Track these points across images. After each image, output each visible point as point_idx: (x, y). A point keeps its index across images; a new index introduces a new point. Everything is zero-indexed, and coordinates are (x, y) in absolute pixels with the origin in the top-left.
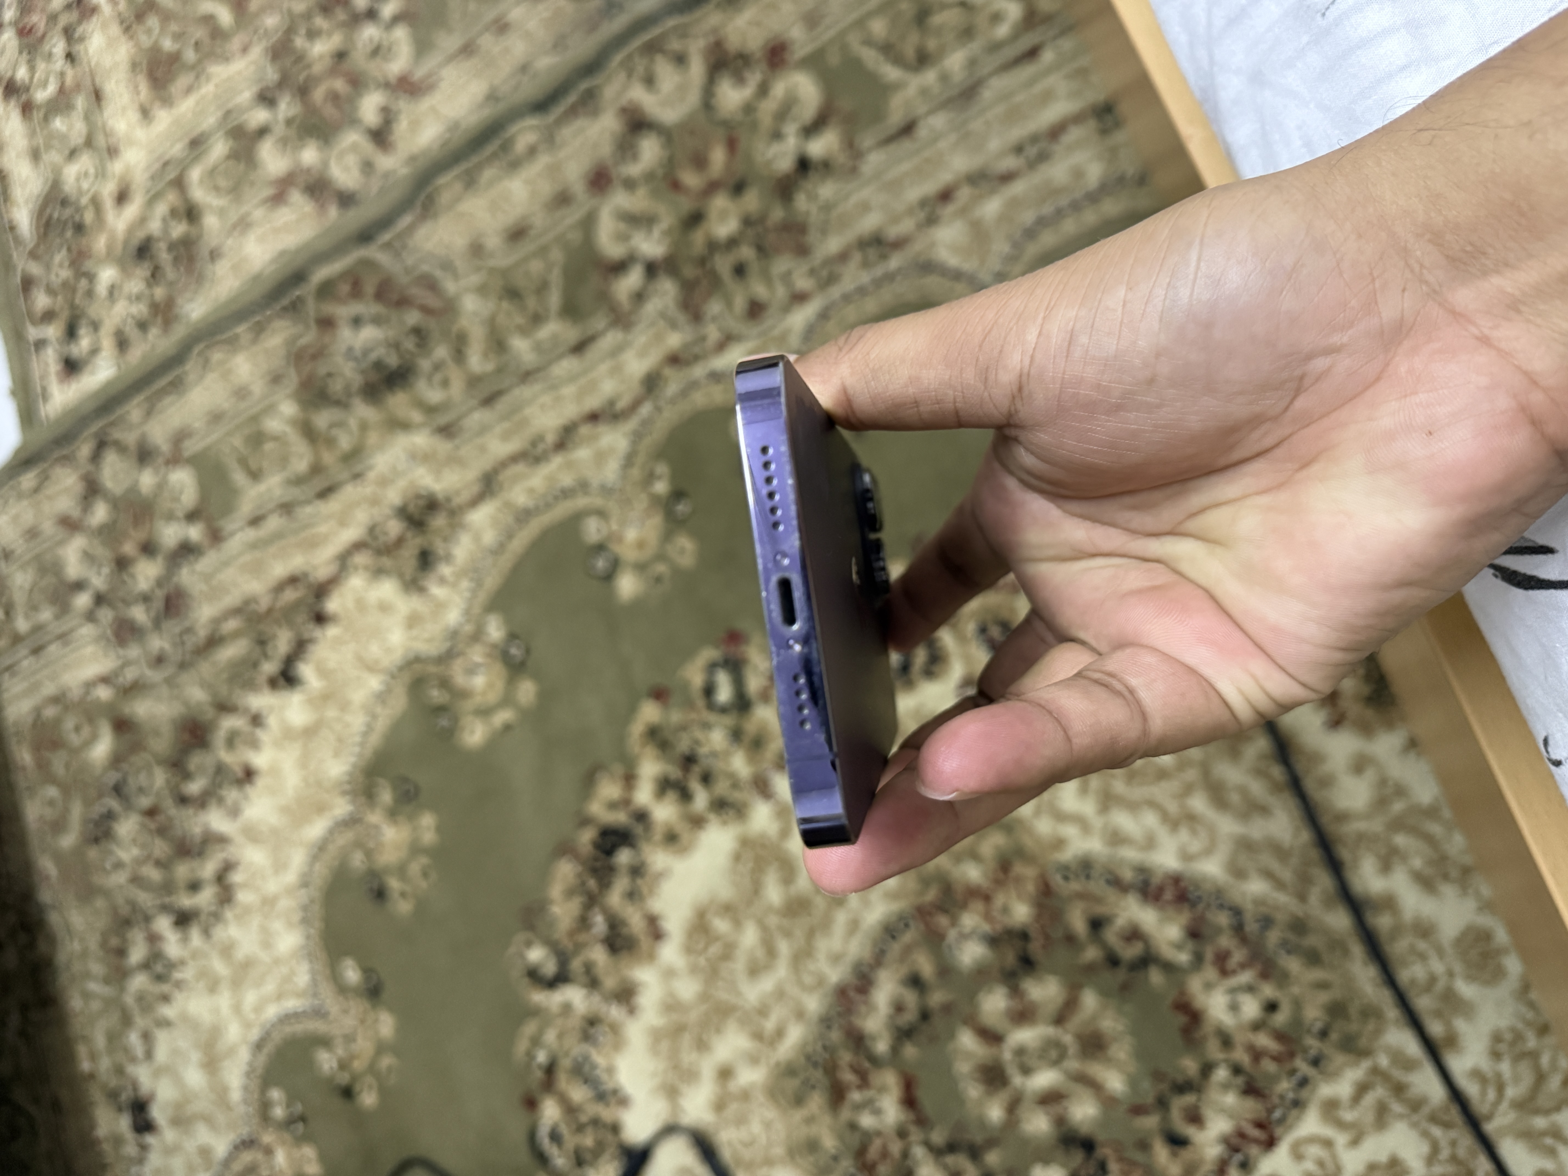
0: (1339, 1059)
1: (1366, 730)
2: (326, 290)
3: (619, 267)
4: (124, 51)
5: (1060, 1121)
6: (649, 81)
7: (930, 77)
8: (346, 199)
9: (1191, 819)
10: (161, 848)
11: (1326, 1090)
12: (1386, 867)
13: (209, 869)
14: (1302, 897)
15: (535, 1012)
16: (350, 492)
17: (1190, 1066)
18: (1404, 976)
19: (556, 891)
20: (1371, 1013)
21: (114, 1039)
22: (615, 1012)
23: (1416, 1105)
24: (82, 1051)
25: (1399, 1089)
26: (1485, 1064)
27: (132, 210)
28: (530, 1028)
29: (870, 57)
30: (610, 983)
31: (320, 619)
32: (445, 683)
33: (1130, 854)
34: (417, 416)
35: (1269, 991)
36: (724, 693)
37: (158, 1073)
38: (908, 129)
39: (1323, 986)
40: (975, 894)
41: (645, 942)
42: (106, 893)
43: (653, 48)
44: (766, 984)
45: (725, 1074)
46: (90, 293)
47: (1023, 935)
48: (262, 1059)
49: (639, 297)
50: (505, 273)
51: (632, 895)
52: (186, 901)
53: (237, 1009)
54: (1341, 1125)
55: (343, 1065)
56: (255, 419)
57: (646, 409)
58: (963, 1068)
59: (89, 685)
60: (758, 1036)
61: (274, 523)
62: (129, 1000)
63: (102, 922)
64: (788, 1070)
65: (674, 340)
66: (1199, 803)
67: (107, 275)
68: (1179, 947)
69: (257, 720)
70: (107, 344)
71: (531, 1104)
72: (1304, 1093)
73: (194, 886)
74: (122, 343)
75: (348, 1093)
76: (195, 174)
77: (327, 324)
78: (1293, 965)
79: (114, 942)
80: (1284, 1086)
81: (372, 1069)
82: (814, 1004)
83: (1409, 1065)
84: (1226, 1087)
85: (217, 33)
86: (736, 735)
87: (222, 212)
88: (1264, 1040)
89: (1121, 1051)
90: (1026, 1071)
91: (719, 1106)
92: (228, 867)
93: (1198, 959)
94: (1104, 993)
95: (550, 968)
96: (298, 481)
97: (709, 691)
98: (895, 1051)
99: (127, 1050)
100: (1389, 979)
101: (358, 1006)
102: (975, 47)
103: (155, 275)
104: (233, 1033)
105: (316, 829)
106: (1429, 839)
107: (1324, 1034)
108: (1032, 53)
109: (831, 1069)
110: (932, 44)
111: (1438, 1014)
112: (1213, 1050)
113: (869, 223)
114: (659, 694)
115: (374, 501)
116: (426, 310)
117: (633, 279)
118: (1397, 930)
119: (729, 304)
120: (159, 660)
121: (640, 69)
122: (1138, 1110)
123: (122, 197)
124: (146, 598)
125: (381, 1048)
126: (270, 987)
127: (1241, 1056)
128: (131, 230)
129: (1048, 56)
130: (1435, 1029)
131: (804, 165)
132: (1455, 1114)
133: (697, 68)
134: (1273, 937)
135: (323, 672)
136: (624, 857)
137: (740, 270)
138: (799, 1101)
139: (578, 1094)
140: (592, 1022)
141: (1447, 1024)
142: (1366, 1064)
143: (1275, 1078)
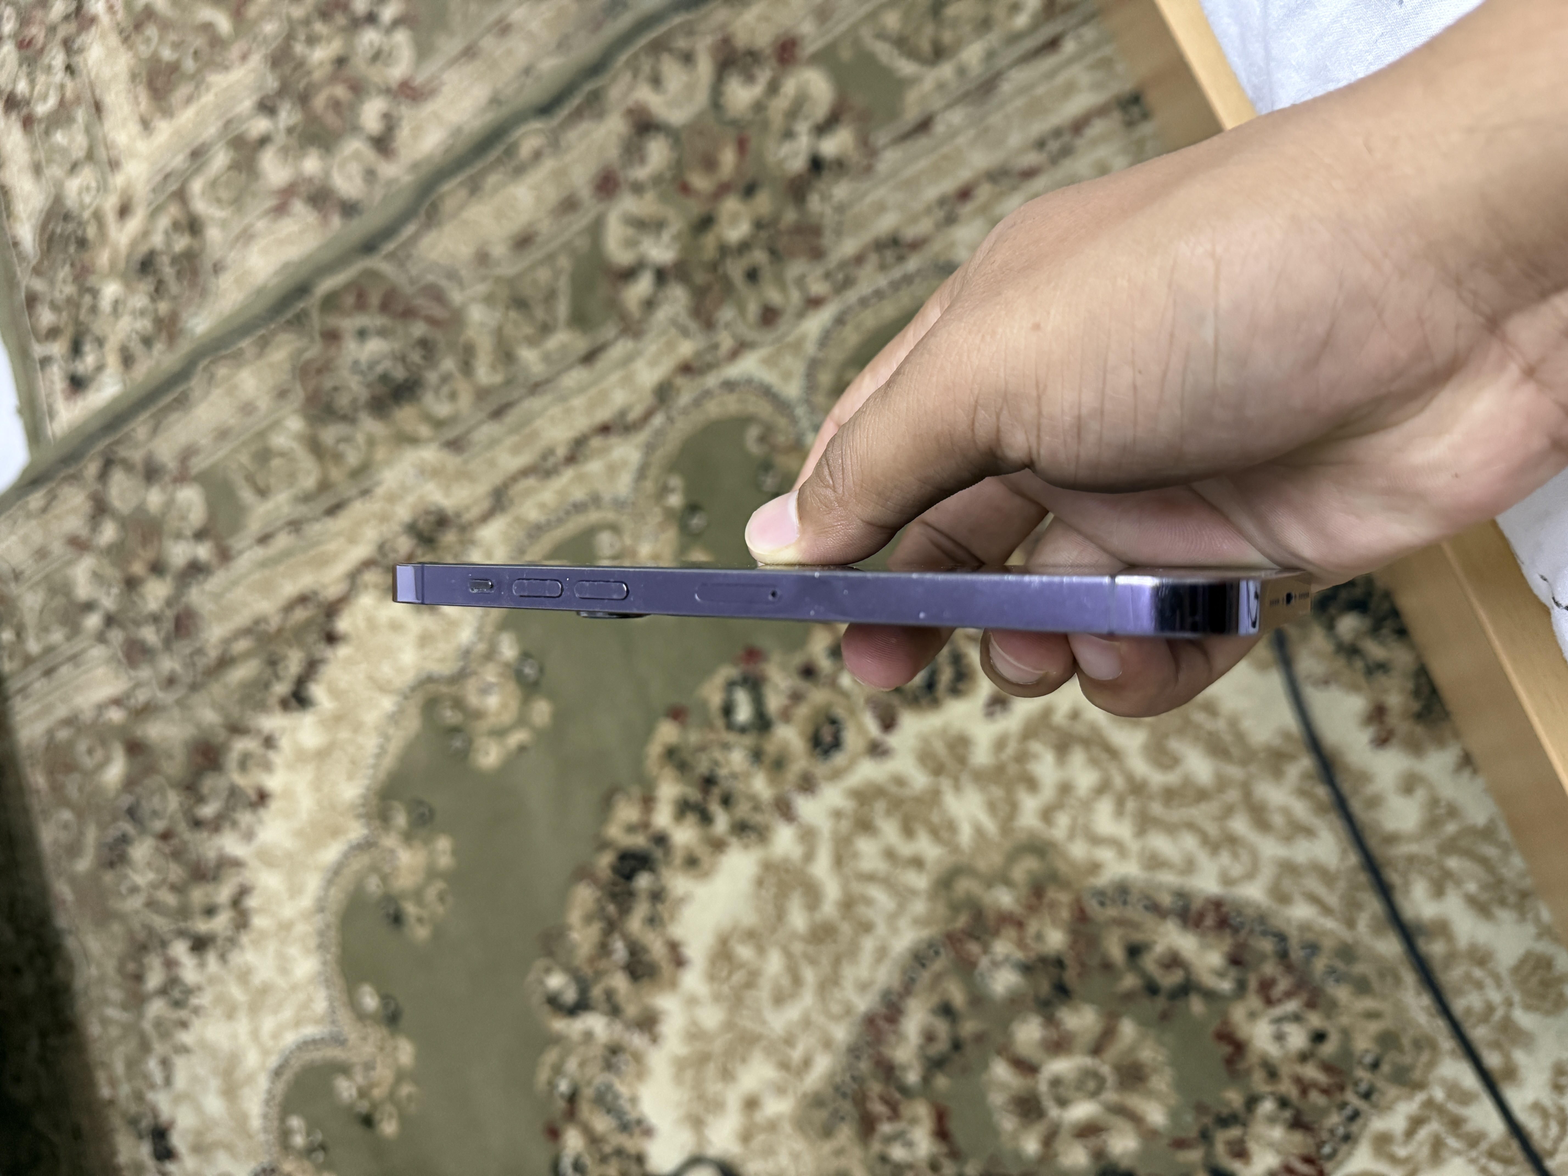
0: (1392, 1091)
1: (1415, 748)
2: (330, 302)
3: (629, 274)
4: (124, 62)
5: (1099, 1155)
6: (656, 81)
7: (946, 70)
8: (349, 209)
9: (1232, 841)
10: (176, 872)
11: (1378, 1124)
12: (1438, 891)
13: (224, 893)
14: (1351, 924)
15: (557, 1040)
16: (358, 508)
17: (1234, 1098)
18: (1459, 1006)
19: (575, 917)
20: (1423, 1043)
21: (133, 1065)
22: (637, 1040)
23: (1474, 1140)
24: (101, 1076)
25: (1455, 1124)
26: (1547, 1098)
27: (134, 224)
28: (551, 1056)
29: (883, 51)
30: (631, 1010)
31: (331, 638)
32: (458, 704)
33: (1168, 878)
34: (424, 430)
35: (1315, 1020)
36: (744, 713)
37: (178, 1099)
38: (924, 125)
39: (1372, 1015)
40: (1006, 919)
41: (666, 967)
42: (121, 917)
43: (658, 47)
44: (792, 1013)
45: (751, 1104)
46: (94, 309)
47: (1059, 963)
48: (281, 1087)
49: (650, 304)
50: (511, 282)
51: (653, 921)
52: (202, 926)
53: (255, 1034)
54: (1394, 1160)
55: (363, 1093)
56: (262, 435)
57: (658, 420)
58: (997, 1099)
59: (101, 708)
60: (784, 1065)
61: (283, 541)
62: (147, 1026)
63: (119, 948)
64: (816, 1101)
65: (686, 349)
66: (1240, 825)
67: (111, 290)
68: (1221, 974)
69: (269, 742)
70: (112, 360)
71: (554, 1134)
72: (1355, 1128)
73: (210, 911)
74: (127, 360)
75: (368, 1121)
76: (197, 186)
77: (332, 337)
78: (1342, 993)
79: (131, 967)
80: (1334, 1119)
81: (392, 1096)
82: (841, 1033)
83: (1466, 1098)
84: (1272, 1120)
85: (216, 42)
86: (757, 755)
87: (224, 224)
88: (1311, 1072)
89: (1161, 1082)
90: (1063, 1103)
91: (746, 1137)
92: (243, 892)
93: (1241, 987)
94: (1143, 1022)
95: (570, 996)
96: (307, 498)
97: (728, 710)
98: (926, 1080)
99: (146, 1077)
100: (1444, 1009)
101: (376, 1034)
102: (993, 38)
103: (159, 290)
104: (252, 1059)
105: (331, 853)
106: (1484, 862)
107: (1375, 1066)
108: (1053, 44)
109: (860, 1100)
110: (947, 37)
111: (1496, 1045)
112: (1258, 1082)
113: (885, 224)
114: (677, 714)
115: (384, 518)
116: (432, 321)
117: (643, 286)
118: (1452, 956)
119: (742, 310)
120: (171, 681)
121: (646, 67)
122: (1180, 1144)
123: (124, 211)
124: (156, 619)
125: (401, 1076)
126: (287, 1013)
127: (1287, 1087)
128: (134, 244)
129: (1069, 46)
130: (1492, 1060)
131: (816, 164)
132: (1515, 1149)
133: (705, 67)
134: (1320, 965)
135: (335, 693)
136: (643, 881)
137: (752, 275)
138: (827, 1132)
139: (601, 1123)
140: (614, 1050)
141: (1507, 1057)
142: (1420, 1097)
143: (1324, 1112)
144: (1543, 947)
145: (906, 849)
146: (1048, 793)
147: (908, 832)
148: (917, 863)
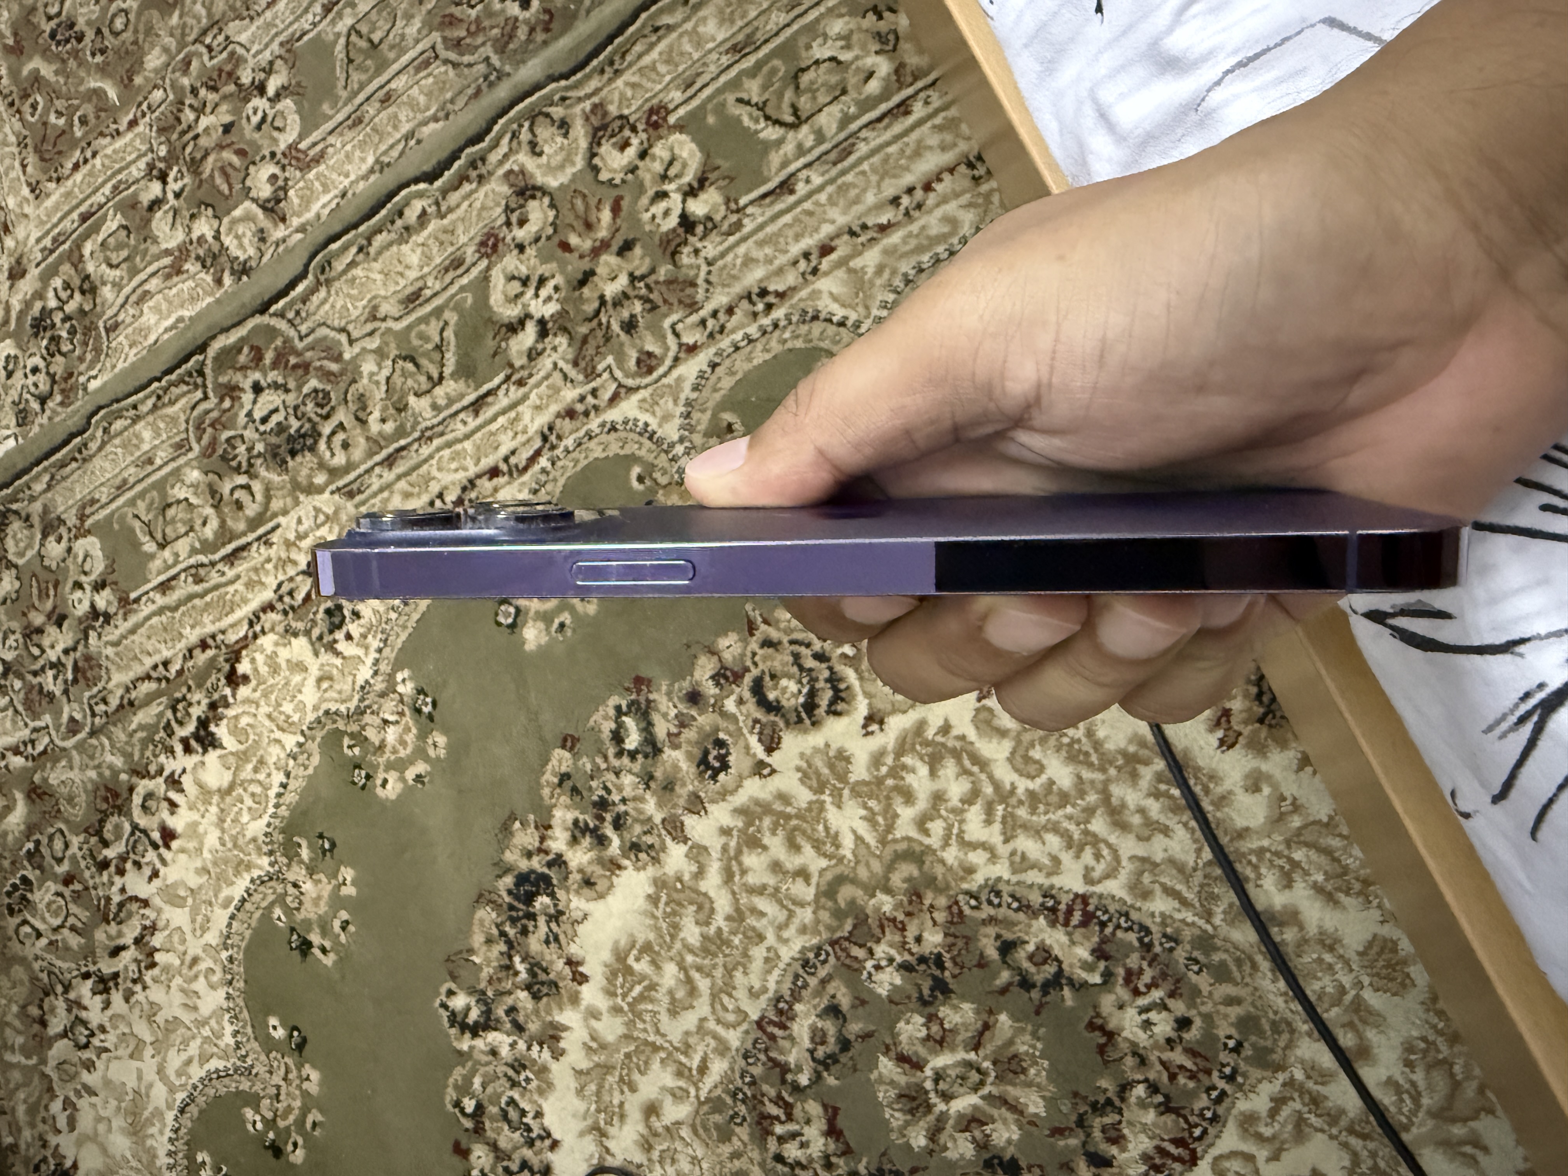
0: (1255, 1073)
1: (1258, 748)
2: (227, 357)
3: (514, 327)
4: (9, 126)
5: (983, 1145)
6: (535, 150)
7: (806, 134)
9: (1094, 840)
11: (1243, 1105)
13: (128, 934)
14: (1208, 915)
15: (462, 1057)
17: (1108, 1086)
19: (478, 939)
20: (1280, 1026)
23: (1334, 1117)
25: (1315, 1101)
26: (1397, 1072)
27: (27, 286)
29: (747, 114)
30: (533, 1027)
31: (234, 679)
32: (359, 739)
33: (1034, 877)
34: (320, 479)
35: (1179, 1007)
36: (633, 741)
37: (82, 1141)
38: (786, 186)
39: (1231, 1001)
40: (887, 922)
41: (566, 984)
44: (689, 1020)
47: (939, 961)
49: (533, 355)
50: (399, 334)
52: (107, 967)
54: (1260, 1138)
55: (268, 1125)
56: (161, 486)
57: (544, 462)
58: (885, 1096)
60: (681, 1072)
61: (185, 587)
62: (50, 1068)
64: (715, 1104)
65: (570, 394)
66: (1099, 825)
68: (1089, 968)
69: (174, 782)
71: (462, 1151)
72: (1222, 1109)
75: (276, 1150)
76: (88, 249)
77: (231, 391)
78: (1203, 981)
80: (1203, 1102)
82: (734, 1038)
83: (1325, 1077)
84: (1142, 1105)
85: (105, 108)
86: (648, 779)
87: (118, 286)
88: (1178, 1057)
89: (1038, 1072)
90: (947, 1097)
91: (646, 1144)
92: (148, 931)
93: (1108, 976)
94: (1018, 1016)
95: (474, 1015)
96: (207, 547)
97: (618, 737)
98: (817, 1078)
100: (1300, 995)
101: (282, 1065)
102: (848, 105)
103: (54, 348)
104: (158, 1095)
105: (235, 890)
106: (1327, 852)
107: (1237, 1049)
108: (904, 108)
109: (754, 1104)
110: (806, 105)
111: (1350, 1025)
112: (1130, 1069)
113: (753, 277)
114: (569, 742)
116: (327, 375)
117: (528, 336)
118: (1302, 943)
119: (620, 360)
121: (525, 135)
122: (1058, 1132)
123: (13, 271)
124: (58, 666)
125: (308, 1104)
126: (194, 1048)
127: (1155, 1073)
128: (27, 305)
129: (918, 110)
130: (1346, 1040)
131: (687, 223)
132: (1373, 1125)
133: (580, 133)
134: (1180, 954)
135: (234, 731)
136: (542, 901)
137: (630, 326)
138: (725, 1136)
139: (507, 1138)
140: (519, 1065)
141: (1360, 1036)
142: (1281, 1077)
143: (1192, 1095)
144: (1387, 931)
145: (792, 862)
146: (922, 804)
147: (794, 847)
148: (803, 874)
